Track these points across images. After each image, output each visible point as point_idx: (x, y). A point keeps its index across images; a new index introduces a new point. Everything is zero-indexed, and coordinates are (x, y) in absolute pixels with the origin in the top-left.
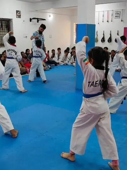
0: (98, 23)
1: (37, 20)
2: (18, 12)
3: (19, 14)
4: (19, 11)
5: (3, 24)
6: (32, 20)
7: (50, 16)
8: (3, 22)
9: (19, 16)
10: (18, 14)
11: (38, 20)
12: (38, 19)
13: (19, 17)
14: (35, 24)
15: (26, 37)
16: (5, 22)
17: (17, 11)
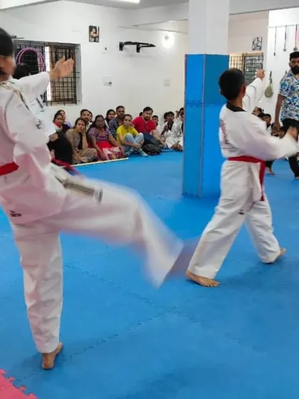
0: (275, 54)
1: (136, 46)
2: (94, 30)
3: (96, 33)
4: (95, 28)
5: (60, 55)
6: (125, 46)
7: (166, 38)
8: (60, 51)
9: (95, 38)
10: (94, 34)
11: (139, 46)
12: (138, 44)
13: (95, 41)
14: (131, 56)
15: (110, 83)
16: (64, 51)
17: (91, 28)
